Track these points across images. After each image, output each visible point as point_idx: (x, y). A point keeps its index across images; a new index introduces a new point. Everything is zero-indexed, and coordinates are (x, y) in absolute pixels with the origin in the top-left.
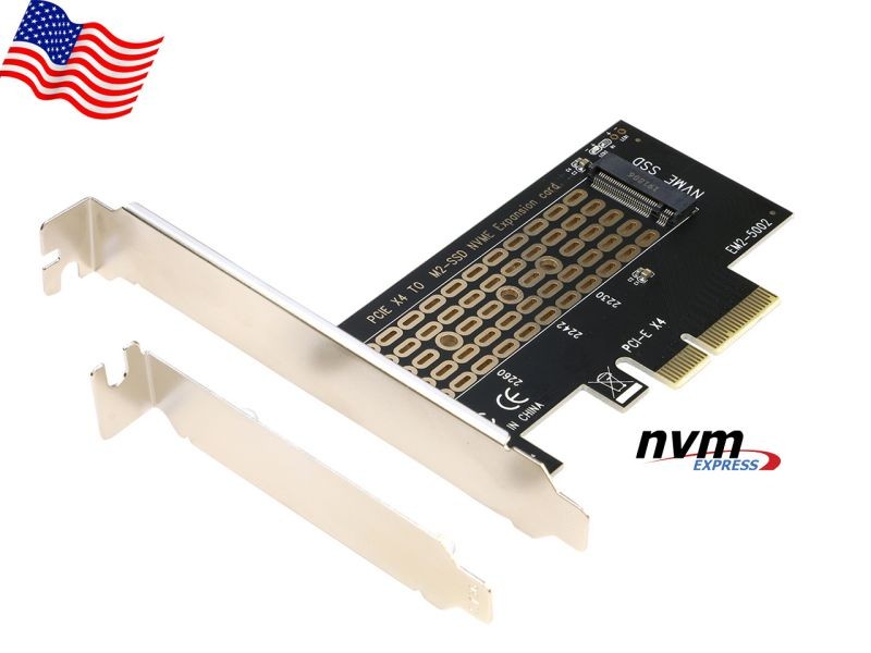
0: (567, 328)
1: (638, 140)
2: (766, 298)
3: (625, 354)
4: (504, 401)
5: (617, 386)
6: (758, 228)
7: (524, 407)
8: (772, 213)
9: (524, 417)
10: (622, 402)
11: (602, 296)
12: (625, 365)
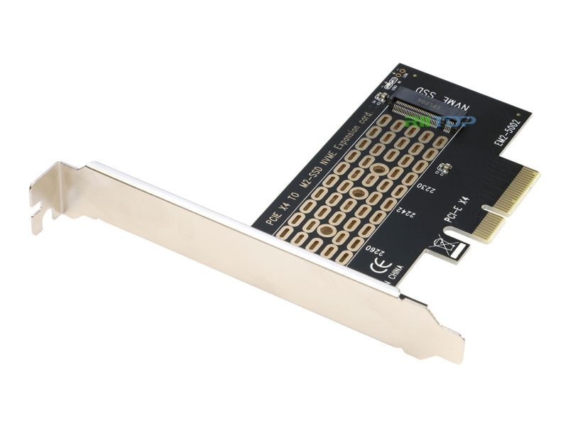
0: (404, 211)
1: (415, 76)
2: (531, 174)
3: (447, 224)
4: (375, 267)
5: (449, 247)
6: (512, 126)
7: (390, 270)
8: (518, 115)
9: (392, 277)
10: (455, 258)
11: (421, 186)
12: (450, 232)
